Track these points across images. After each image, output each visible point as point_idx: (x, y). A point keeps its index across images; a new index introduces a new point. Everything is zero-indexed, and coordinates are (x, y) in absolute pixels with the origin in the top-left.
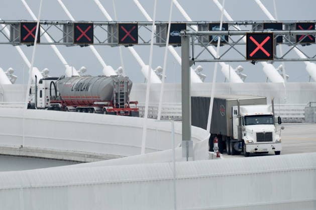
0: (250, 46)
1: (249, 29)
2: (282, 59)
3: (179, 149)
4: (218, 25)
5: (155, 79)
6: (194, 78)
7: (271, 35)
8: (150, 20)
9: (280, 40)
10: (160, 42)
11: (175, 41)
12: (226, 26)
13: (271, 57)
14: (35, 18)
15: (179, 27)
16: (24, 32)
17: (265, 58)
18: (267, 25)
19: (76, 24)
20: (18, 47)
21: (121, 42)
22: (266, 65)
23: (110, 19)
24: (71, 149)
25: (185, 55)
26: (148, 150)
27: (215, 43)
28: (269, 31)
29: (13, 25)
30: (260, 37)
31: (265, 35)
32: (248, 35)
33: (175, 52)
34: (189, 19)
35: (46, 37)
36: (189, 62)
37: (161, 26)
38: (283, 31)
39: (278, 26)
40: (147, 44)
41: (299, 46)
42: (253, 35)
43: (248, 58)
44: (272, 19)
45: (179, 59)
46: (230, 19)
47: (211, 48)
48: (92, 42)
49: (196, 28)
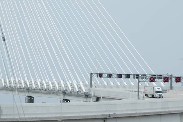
0: (150, 79)
1: (150, 76)
2: (156, 82)
3: (137, 98)
4: (144, 75)
5: (133, 84)
6: (140, 84)
7: (154, 77)
8: (132, 74)
9: (156, 78)
10: (134, 78)
11: (137, 78)
12: (146, 75)
13: (154, 81)
14: (112, 73)
15: (138, 75)
16: (109, 76)
17: (153, 81)
18: (153, 75)
19: (119, 74)
20: (109, 78)
21: (127, 78)
22: (153, 83)
23: (125, 74)
24: (117, 97)
25: (138, 80)
26: (131, 98)
27: (144, 78)
28: (154, 76)
29: (108, 74)
30: (152, 78)
31: (153, 77)
32: (150, 77)
33: (137, 80)
34: (139, 74)
35: (113, 77)
36: (139, 82)
37: (134, 75)
38: (156, 76)
39: (155, 75)
40: (132, 78)
41: (159, 79)
42: (151, 77)
43: (150, 81)
44: (154, 74)
45: (137, 81)
46: (147, 74)
47: (143, 79)
48: (122, 78)
49: (141, 75)
